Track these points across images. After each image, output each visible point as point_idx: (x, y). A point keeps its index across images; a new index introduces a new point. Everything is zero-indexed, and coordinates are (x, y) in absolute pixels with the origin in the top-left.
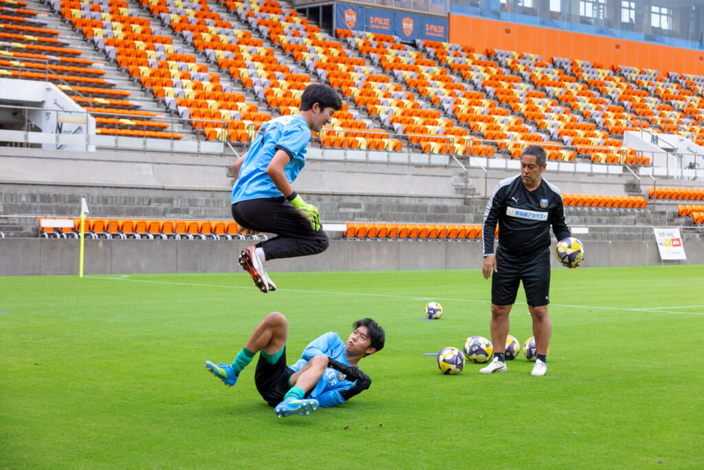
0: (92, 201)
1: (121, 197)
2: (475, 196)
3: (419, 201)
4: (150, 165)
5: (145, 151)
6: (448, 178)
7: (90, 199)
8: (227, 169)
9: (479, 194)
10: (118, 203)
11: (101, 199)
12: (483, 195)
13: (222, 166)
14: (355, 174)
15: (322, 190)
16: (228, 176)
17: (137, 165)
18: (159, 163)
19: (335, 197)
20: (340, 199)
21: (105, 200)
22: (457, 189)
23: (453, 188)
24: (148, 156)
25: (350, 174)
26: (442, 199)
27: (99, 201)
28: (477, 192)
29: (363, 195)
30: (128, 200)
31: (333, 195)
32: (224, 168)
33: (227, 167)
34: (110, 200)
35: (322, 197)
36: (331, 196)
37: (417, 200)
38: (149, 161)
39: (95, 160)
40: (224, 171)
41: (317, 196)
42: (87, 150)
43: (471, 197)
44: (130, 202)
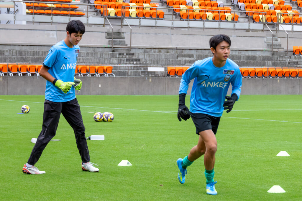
0: (12, 54)
1: (30, 51)
2: (279, 50)
3: (239, 53)
4: (55, 32)
5: (52, 23)
6: (263, 38)
7: (11, 53)
8: (106, 34)
9: (283, 48)
10: (29, 55)
11: (18, 52)
12: (285, 49)
13: (103, 32)
14: (195, 36)
15: (170, 46)
16: (106, 38)
17: (46, 32)
18: (60, 31)
19: (178, 51)
20: (182, 52)
21: (21, 53)
22: (268, 45)
23: (266, 44)
24: (54, 27)
25: (191, 36)
26: (256, 52)
27: (16, 54)
28: (282, 46)
29: (198, 49)
30: (35, 53)
31: (177, 49)
32: (105, 33)
33: (106, 32)
34: (23, 53)
35: (169, 51)
36: (175, 50)
37: (238, 52)
38: (54, 30)
39: (19, 29)
40: (104, 35)
41: (166, 50)
42: (14, 23)
43: (277, 50)
44: (36, 54)
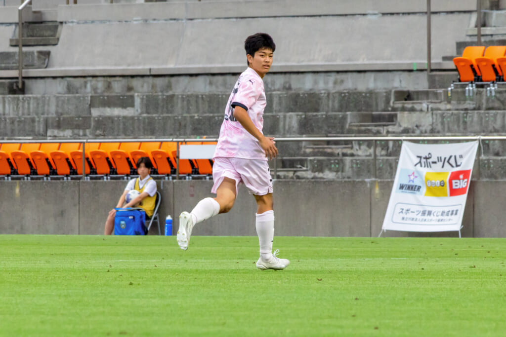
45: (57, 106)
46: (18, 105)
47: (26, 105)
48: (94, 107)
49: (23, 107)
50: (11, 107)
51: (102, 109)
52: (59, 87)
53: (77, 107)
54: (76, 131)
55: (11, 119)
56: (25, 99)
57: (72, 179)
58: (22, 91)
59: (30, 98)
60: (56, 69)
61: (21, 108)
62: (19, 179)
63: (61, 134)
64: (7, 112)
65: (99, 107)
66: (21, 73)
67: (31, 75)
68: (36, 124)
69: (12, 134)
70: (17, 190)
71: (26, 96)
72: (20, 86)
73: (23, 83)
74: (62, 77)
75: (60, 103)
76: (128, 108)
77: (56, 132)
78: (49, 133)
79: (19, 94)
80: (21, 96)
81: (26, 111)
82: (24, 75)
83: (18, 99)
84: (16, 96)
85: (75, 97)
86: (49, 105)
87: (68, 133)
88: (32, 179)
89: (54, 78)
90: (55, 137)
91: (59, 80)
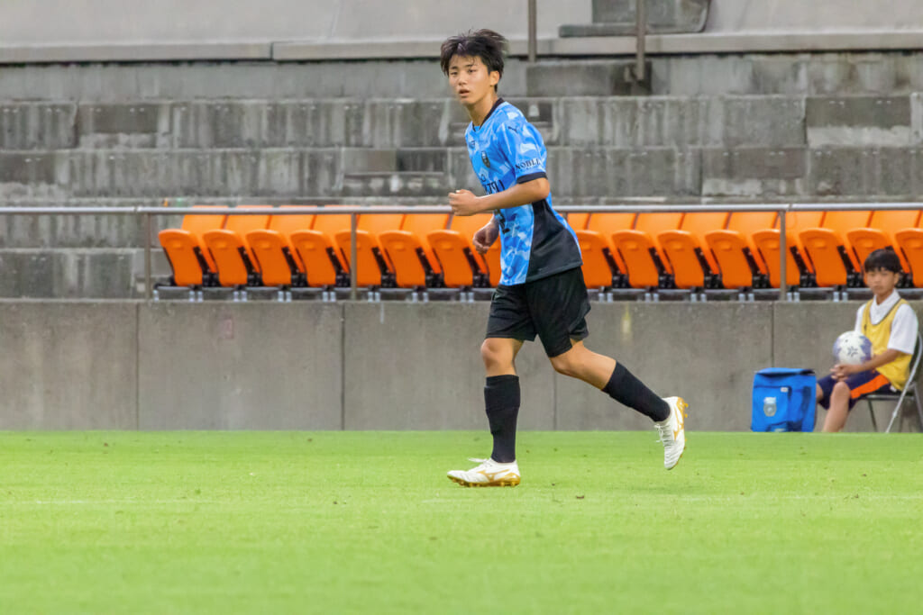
45: (727, 123)
46: (633, 120)
47: (653, 120)
48: (813, 125)
49: (646, 124)
50: (619, 124)
51: (833, 130)
52: (733, 77)
53: (773, 126)
54: (771, 184)
55: (616, 153)
56: (650, 105)
57: (758, 297)
58: (646, 86)
59: (662, 103)
60: (725, 34)
61: (641, 129)
62: (632, 297)
63: (736, 190)
64: (608, 137)
65: (825, 125)
66: (641, 44)
67: (666, 48)
68: (676, 166)
69: (620, 190)
70: (626, 325)
71: (654, 98)
72: (640, 74)
73: (648, 69)
74: (741, 54)
75: (734, 115)
76: (896, 128)
77: (723, 185)
78: (707, 187)
79: (638, 94)
80: (641, 99)
81: (653, 135)
82: (649, 49)
83: (635, 104)
84: (630, 98)
85: (769, 101)
86: (707, 121)
87: (752, 187)
88: (663, 297)
89: (722, 55)
90: (720, 197)
91: (732, 59)
